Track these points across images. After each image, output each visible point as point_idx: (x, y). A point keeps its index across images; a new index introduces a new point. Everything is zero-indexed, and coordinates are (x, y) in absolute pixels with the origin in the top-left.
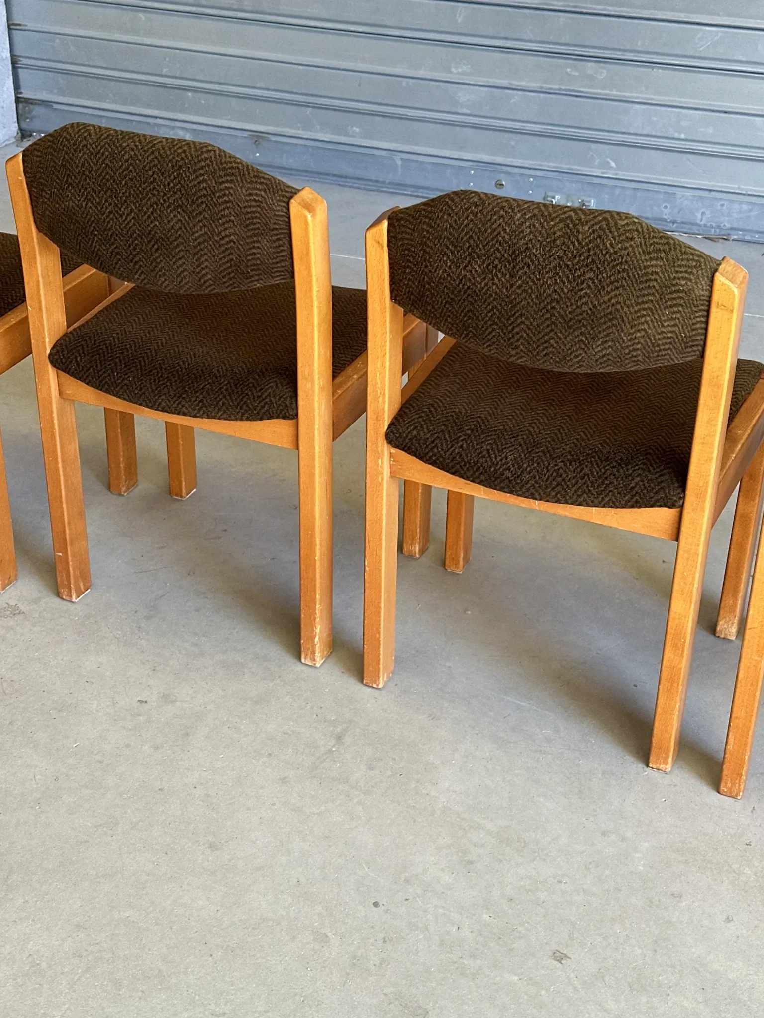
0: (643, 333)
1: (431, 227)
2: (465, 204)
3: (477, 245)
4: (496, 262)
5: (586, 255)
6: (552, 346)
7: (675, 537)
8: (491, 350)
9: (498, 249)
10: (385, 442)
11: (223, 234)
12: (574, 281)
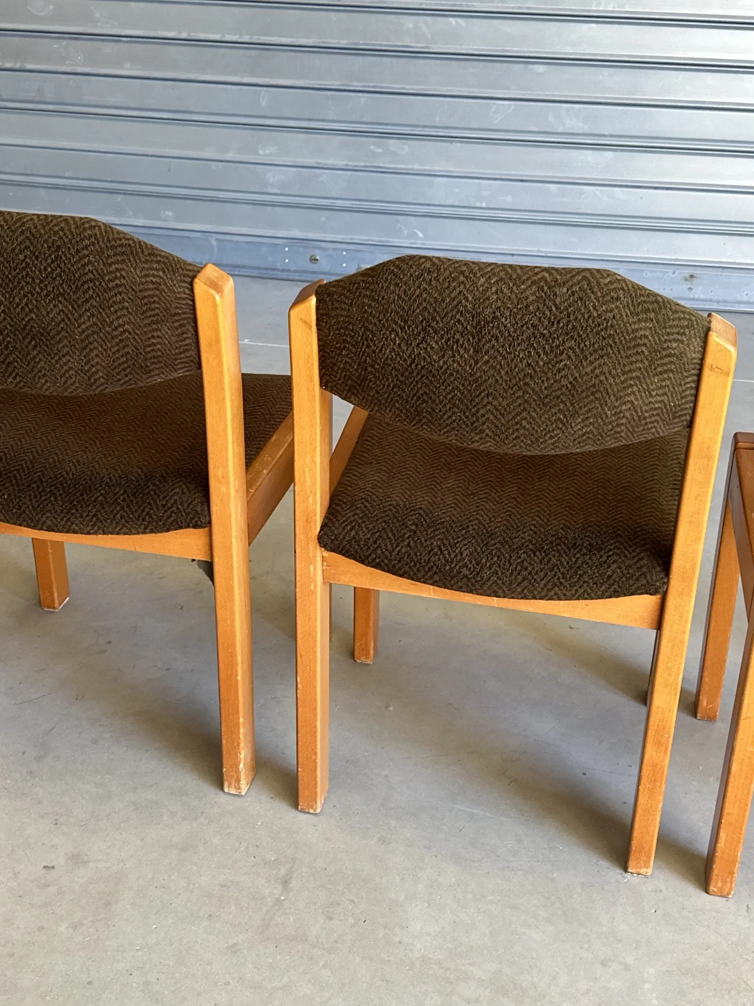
0: (629, 405)
1: (374, 300)
2: (415, 271)
3: (434, 319)
4: (457, 336)
5: (564, 321)
6: (524, 427)
7: (655, 625)
8: (448, 437)
9: (459, 321)
10: (318, 545)
11: (116, 324)
12: (552, 351)
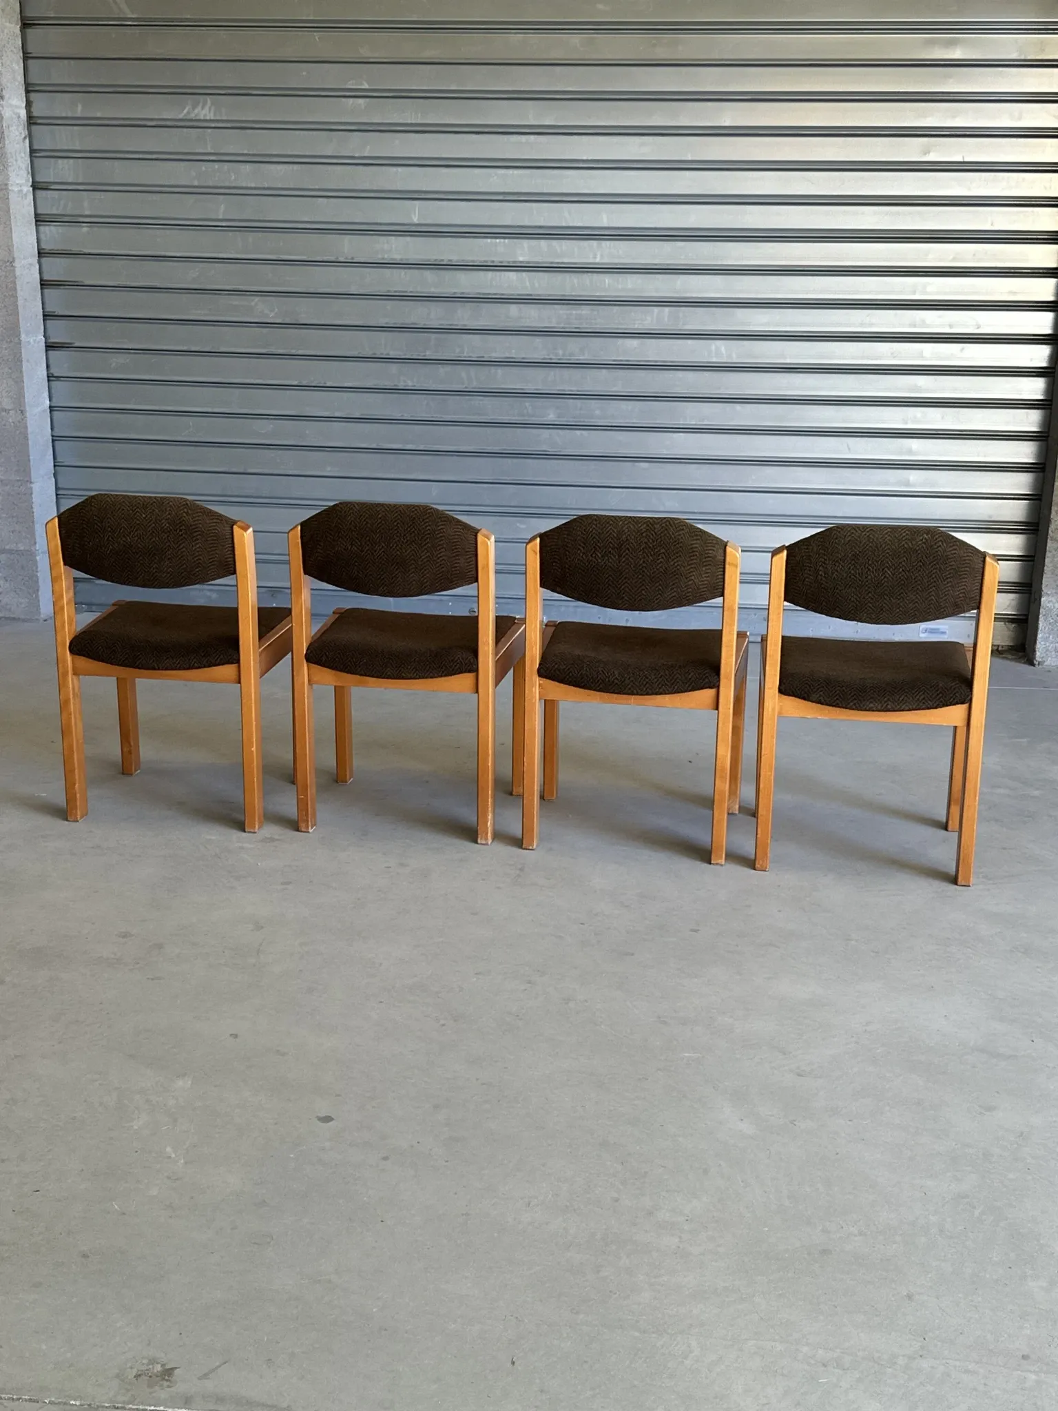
0: (692, 582)
2: (588, 522)
3: (598, 542)
4: (610, 550)
5: (659, 540)
6: (643, 594)
7: (715, 708)
9: (610, 542)
10: (537, 674)
11: (439, 556)
12: (654, 555)
